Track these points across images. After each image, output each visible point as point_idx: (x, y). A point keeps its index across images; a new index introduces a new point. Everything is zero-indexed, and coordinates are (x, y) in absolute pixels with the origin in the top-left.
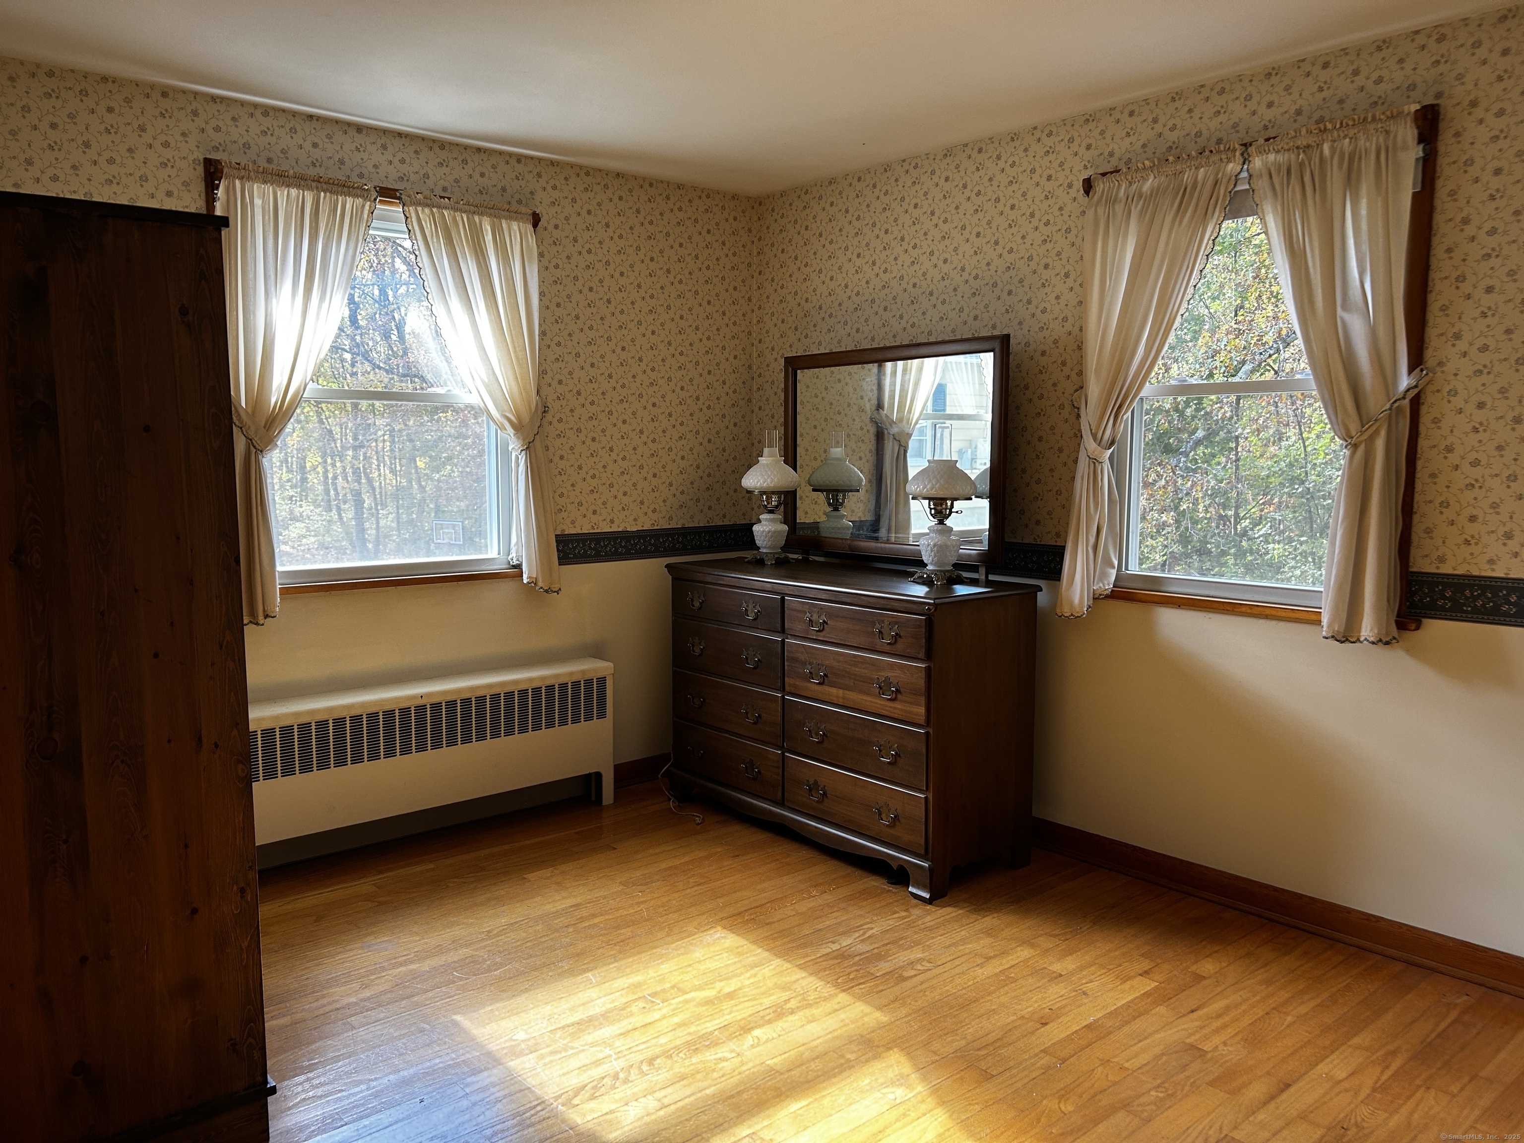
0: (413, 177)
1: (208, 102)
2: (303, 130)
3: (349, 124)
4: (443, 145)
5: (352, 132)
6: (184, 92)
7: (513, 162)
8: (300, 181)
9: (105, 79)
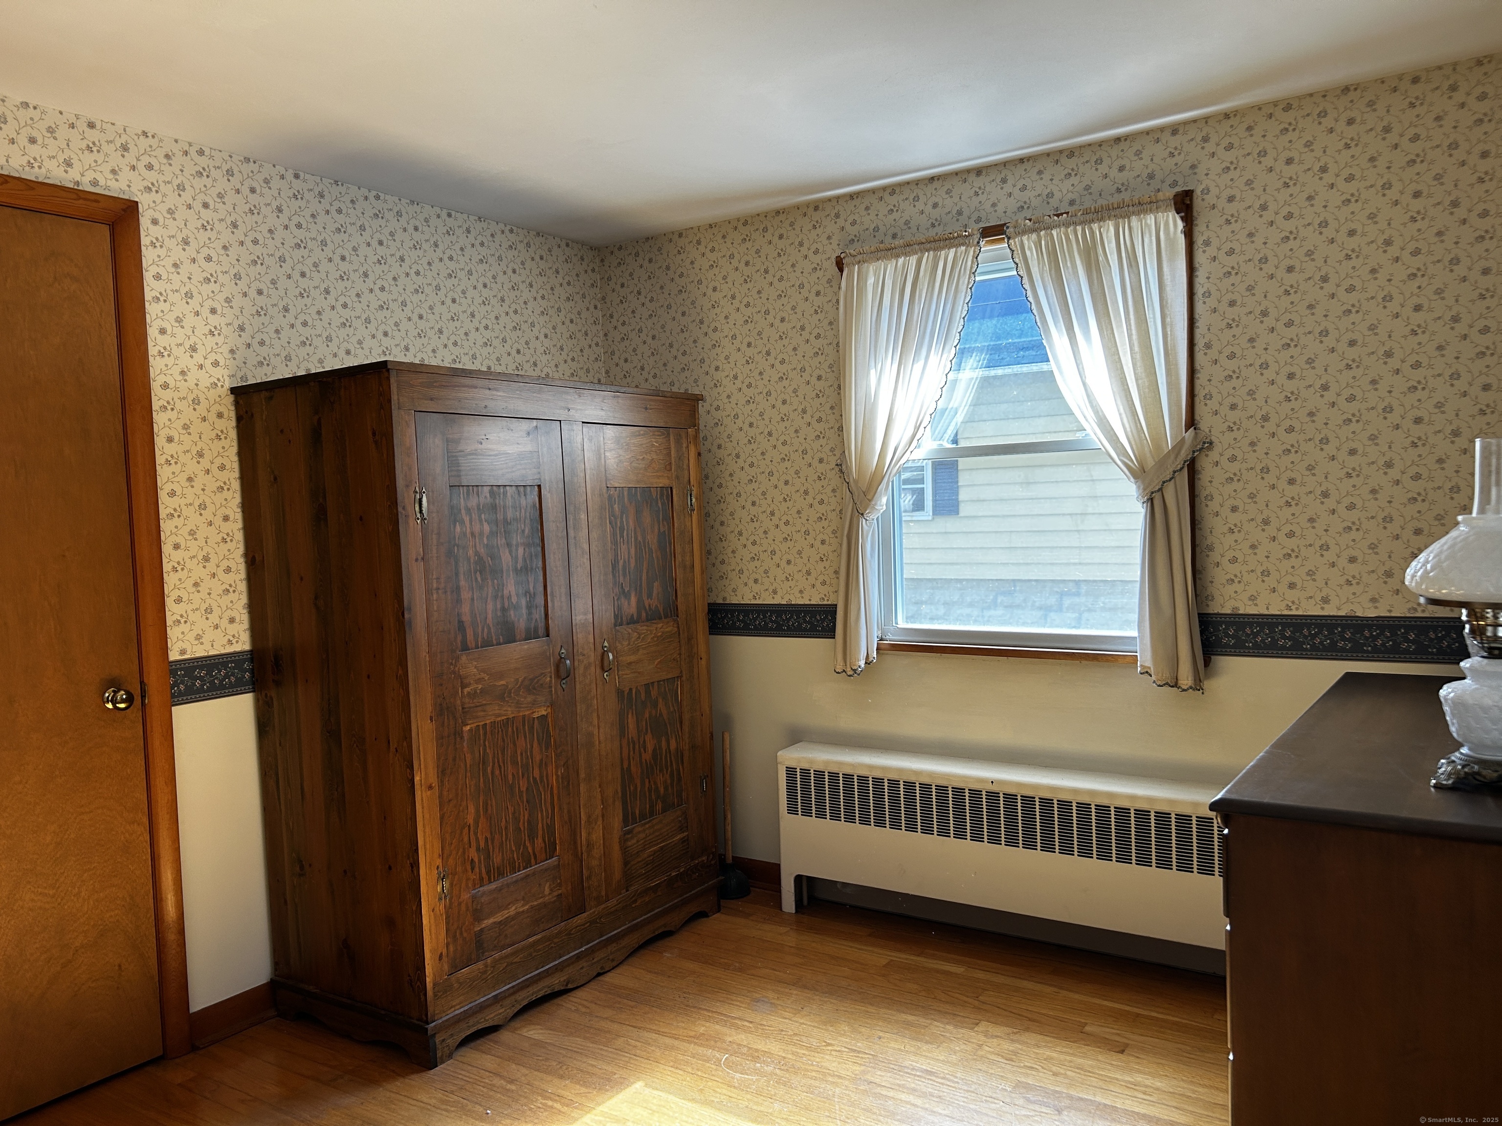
0: (1035, 202)
1: (846, 201)
2: (925, 194)
3: (968, 171)
4: (1071, 152)
5: (972, 177)
6: (829, 200)
7: (1167, 134)
8: (907, 248)
9: (778, 212)
